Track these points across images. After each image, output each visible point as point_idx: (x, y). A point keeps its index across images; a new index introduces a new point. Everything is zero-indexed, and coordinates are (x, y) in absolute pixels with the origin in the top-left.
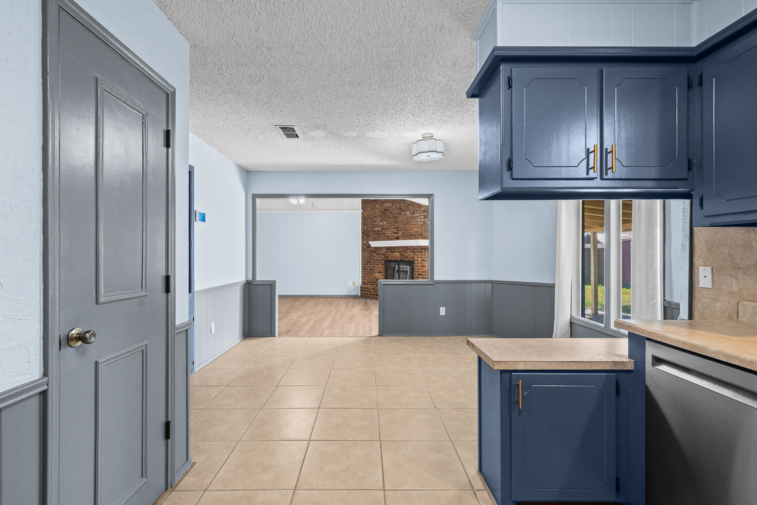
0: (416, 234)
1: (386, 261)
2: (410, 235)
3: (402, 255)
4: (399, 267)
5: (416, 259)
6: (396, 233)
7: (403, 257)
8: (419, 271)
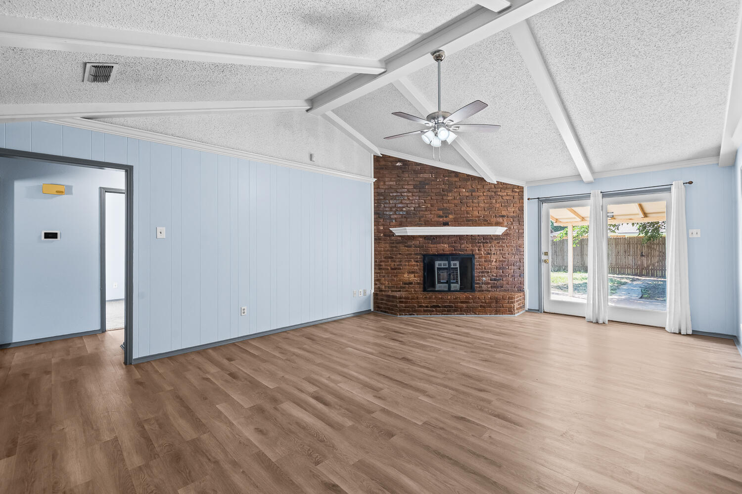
1: (424, 256)
2: (468, 221)
3: (453, 247)
4: (449, 264)
5: (477, 251)
6: (442, 217)
7: (456, 250)
8: (482, 268)
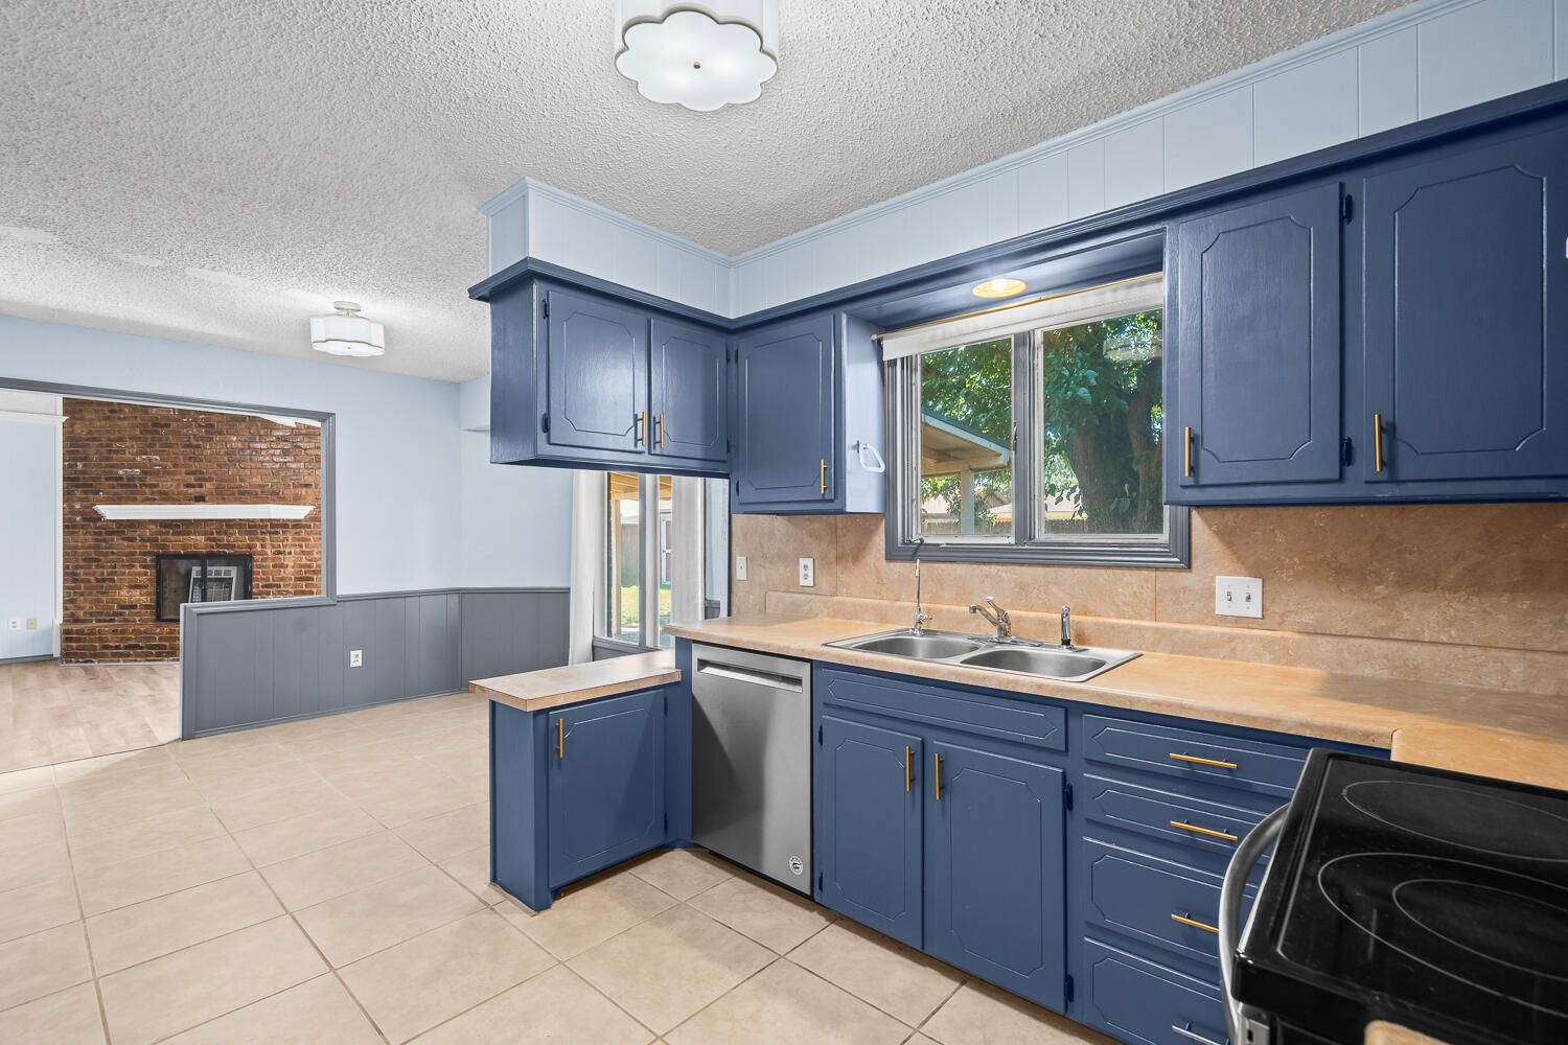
0: (259, 490)
1: (159, 558)
2: (242, 493)
3: (214, 540)
4: (204, 572)
5: (259, 549)
6: (193, 486)
7: (218, 546)
8: (268, 579)
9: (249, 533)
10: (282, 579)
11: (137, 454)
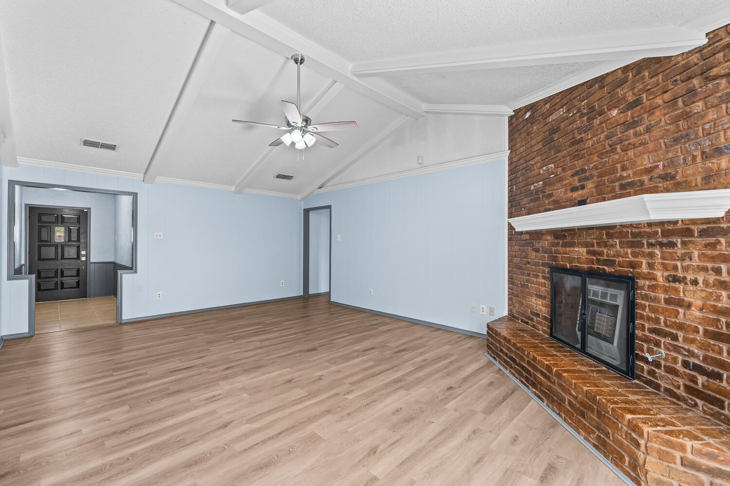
0: (645, 178)
2: (623, 187)
3: (594, 253)
6: (577, 189)
7: (598, 261)
8: (657, 321)
9: (632, 245)
10: (681, 327)
11: (541, 167)
